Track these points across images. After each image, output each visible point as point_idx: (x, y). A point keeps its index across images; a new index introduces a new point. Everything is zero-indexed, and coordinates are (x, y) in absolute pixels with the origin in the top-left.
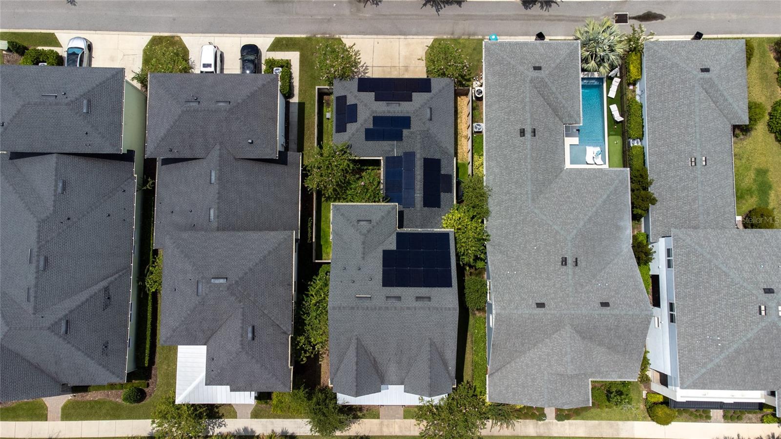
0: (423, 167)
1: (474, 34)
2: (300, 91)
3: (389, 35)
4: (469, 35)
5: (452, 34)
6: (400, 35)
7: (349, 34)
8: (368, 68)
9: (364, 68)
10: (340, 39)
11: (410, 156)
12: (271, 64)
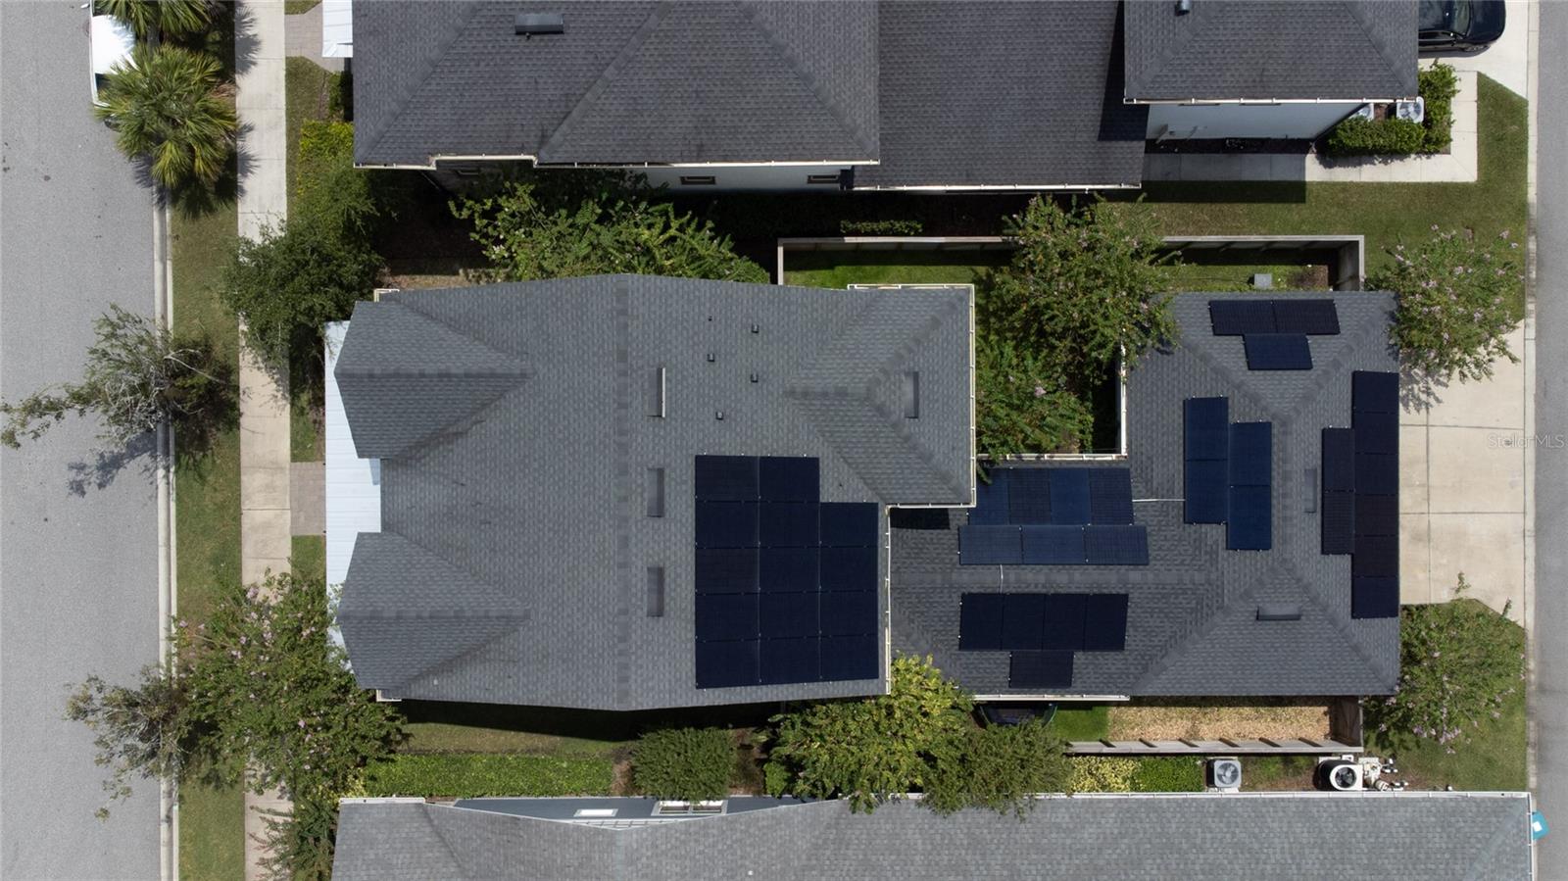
0: (1096, 591)
1: (1541, 761)
2: (1345, 187)
3: (1537, 479)
4: (1540, 745)
5: (1542, 689)
6: (1538, 518)
7: (1537, 345)
8: (1423, 411)
9: (1423, 397)
10: (1520, 314)
11: (1134, 549)
12: (1437, 89)
